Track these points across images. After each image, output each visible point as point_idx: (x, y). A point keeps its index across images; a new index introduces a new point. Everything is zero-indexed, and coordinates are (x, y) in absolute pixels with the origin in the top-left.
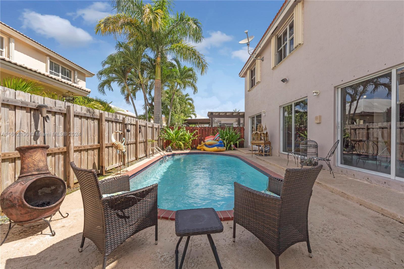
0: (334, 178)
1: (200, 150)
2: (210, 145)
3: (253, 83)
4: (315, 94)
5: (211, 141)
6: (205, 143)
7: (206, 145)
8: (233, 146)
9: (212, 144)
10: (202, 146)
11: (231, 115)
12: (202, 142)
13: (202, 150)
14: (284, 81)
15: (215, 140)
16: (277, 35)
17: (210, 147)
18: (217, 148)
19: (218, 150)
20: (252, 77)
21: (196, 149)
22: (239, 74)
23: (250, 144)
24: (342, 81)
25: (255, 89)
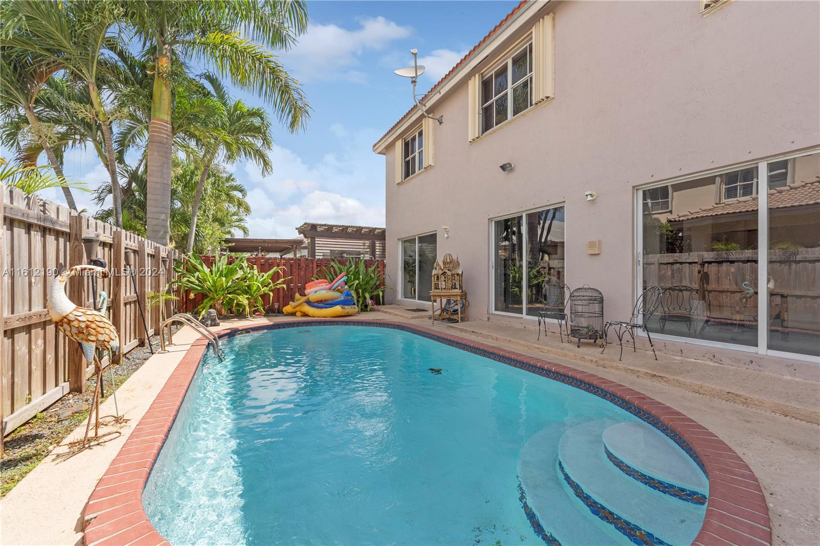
0: (656, 359)
1: (293, 314)
2: (320, 301)
3: (409, 169)
4: (589, 198)
5: (325, 291)
6: (308, 299)
7: (309, 303)
8: (369, 301)
9: (325, 300)
10: (300, 305)
11: (358, 233)
12: (297, 295)
13: (298, 314)
14: (503, 168)
15: (334, 290)
16: (482, 74)
17: (321, 308)
18: (342, 308)
19: (343, 314)
20: (407, 155)
21: (280, 312)
22: (374, 146)
23: (400, 296)
24: (653, 176)
25: (416, 180)
